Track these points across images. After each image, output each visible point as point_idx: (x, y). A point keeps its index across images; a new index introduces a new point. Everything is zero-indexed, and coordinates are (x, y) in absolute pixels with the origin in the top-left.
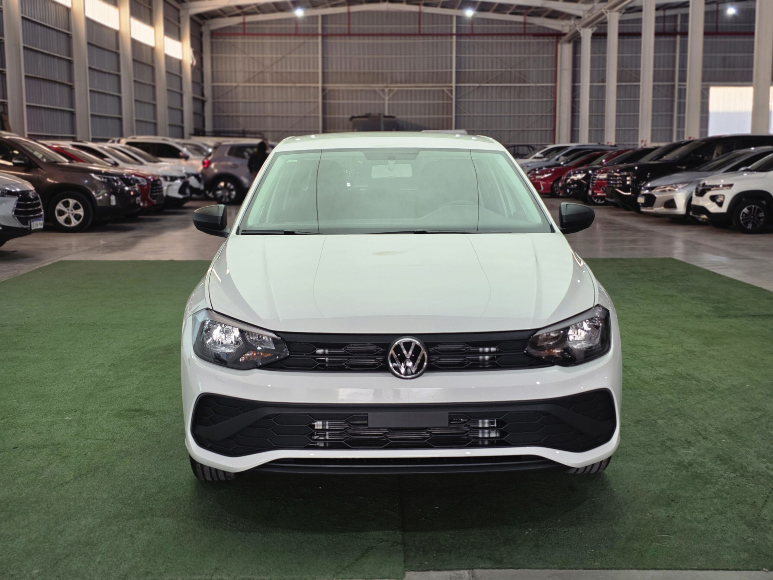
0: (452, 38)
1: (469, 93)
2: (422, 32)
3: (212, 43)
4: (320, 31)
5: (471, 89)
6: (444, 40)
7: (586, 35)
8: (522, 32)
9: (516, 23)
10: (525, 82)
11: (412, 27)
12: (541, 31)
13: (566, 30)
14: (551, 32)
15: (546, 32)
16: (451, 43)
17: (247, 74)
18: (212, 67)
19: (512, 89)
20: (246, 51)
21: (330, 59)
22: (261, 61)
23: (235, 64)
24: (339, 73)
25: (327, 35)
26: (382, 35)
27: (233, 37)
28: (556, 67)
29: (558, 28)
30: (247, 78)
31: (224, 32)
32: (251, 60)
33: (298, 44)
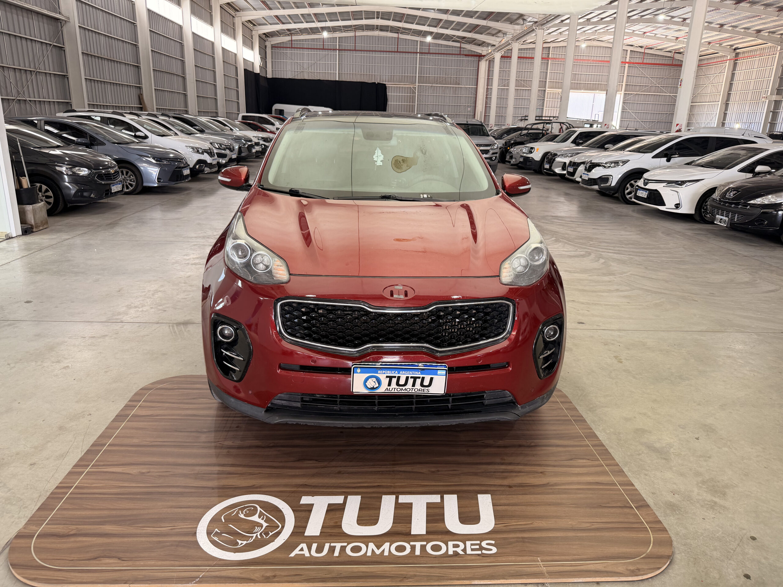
0: (417, 55)
1: (426, 89)
2: (399, 51)
3: (272, 52)
4: (337, 48)
5: (427, 87)
6: (412, 55)
7: (498, 56)
8: (459, 53)
9: (455, 47)
10: (459, 85)
11: (393, 47)
12: (470, 53)
13: (484, 53)
14: (476, 54)
15: (473, 54)
16: (417, 57)
17: (293, 72)
18: (272, 68)
19: (452, 88)
20: (293, 58)
21: (343, 65)
22: (302, 65)
23: (286, 66)
24: (349, 74)
25: (342, 50)
26: (375, 51)
27: (285, 49)
28: (478, 76)
29: (480, 52)
30: (294, 75)
31: (279, 46)
32: (296, 64)
33: (324, 55)
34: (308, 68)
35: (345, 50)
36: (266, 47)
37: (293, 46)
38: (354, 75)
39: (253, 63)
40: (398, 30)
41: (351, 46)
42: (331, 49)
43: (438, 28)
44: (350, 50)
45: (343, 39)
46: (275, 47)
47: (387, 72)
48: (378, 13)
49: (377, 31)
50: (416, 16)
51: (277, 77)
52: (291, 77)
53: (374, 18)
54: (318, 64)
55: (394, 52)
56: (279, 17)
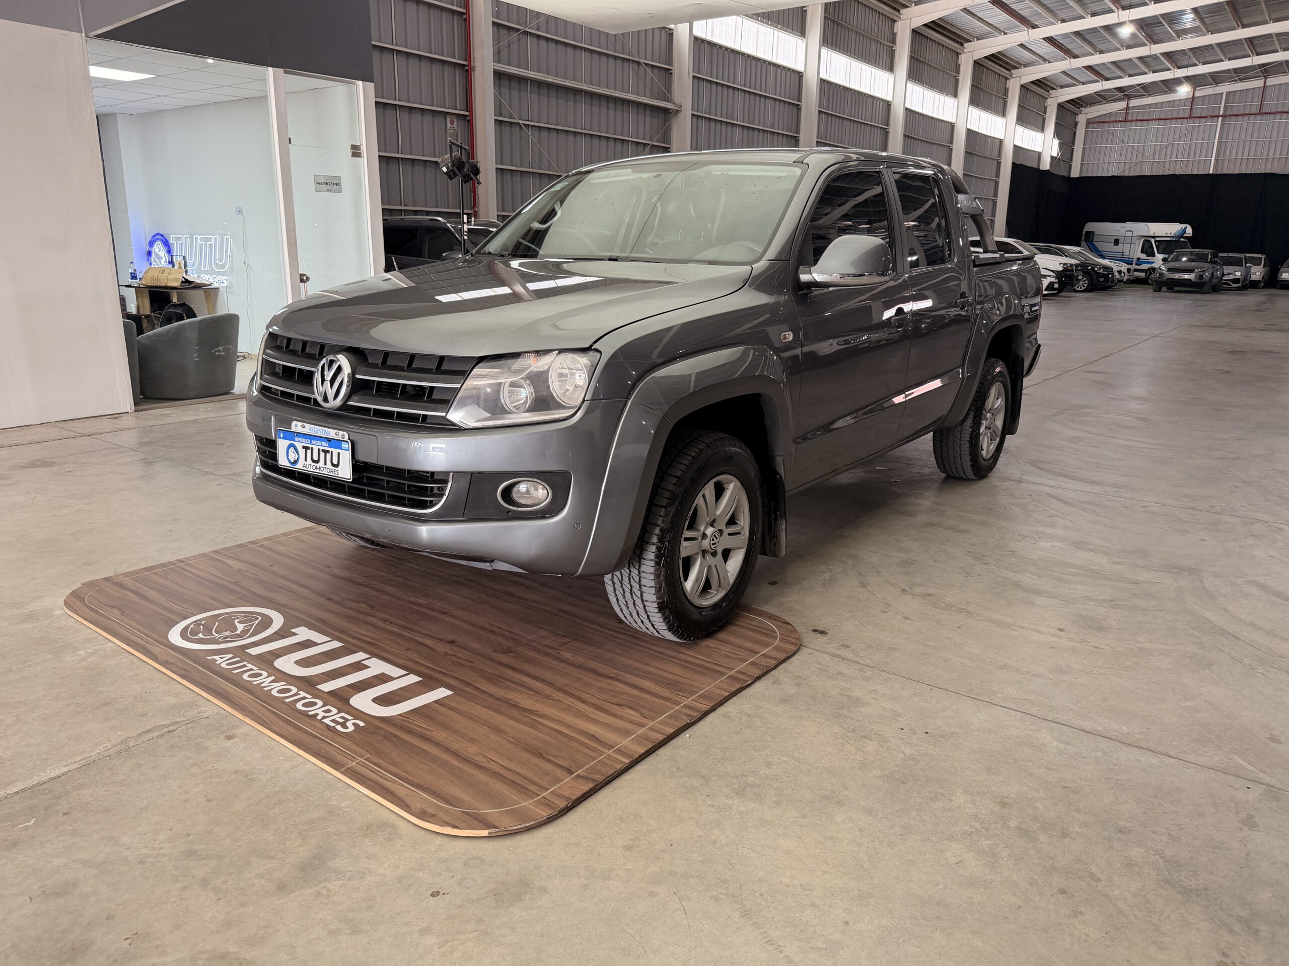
3: (1089, 133)
4: (1221, 113)
17: (1122, 165)
18: (1083, 160)
20: (1126, 141)
21: (1229, 143)
22: (1141, 151)
23: (1110, 156)
24: (1239, 162)
25: (1231, 116)
27: (1112, 124)
30: (1122, 170)
31: (1102, 120)
32: (1130, 149)
33: (1191, 128)
34: (1154, 154)
35: (1236, 115)
37: (1129, 119)
38: (1251, 162)
39: (1039, 154)
41: (1252, 106)
42: (1206, 117)
44: (1250, 115)
45: (1237, 94)
46: (1095, 123)
51: (1089, 175)
52: (1116, 174)
54: (1175, 147)
56: (1096, 68)
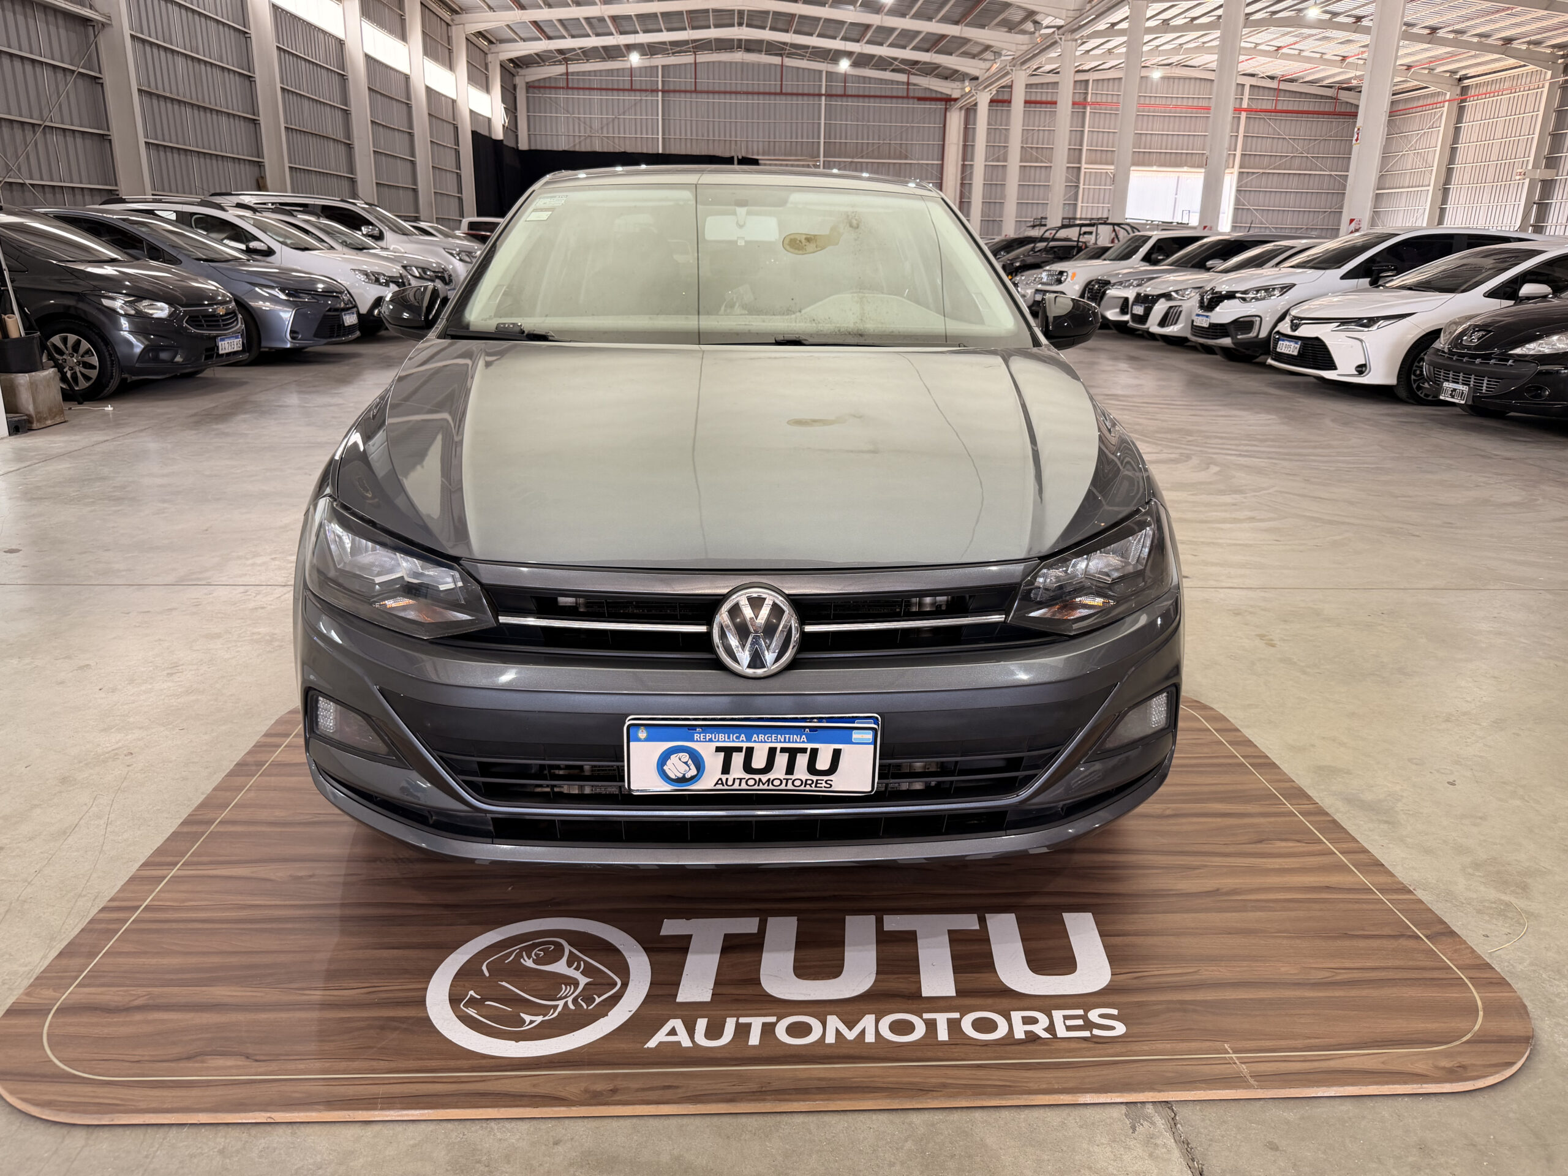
0: (820, 100)
2: (784, 91)
3: (528, 97)
4: (660, 88)
6: (811, 101)
7: (983, 99)
8: (905, 95)
9: (898, 83)
10: (906, 158)
11: (773, 85)
12: (928, 95)
13: (955, 94)
14: (939, 96)
15: (934, 95)
16: (820, 104)
17: (571, 138)
18: (529, 130)
19: (891, 166)
20: (571, 110)
21: (672, 121)
22: (588, 123)
23: (557, 127)
24: (683, 141)
25: (669, 91)
26: (736, 93)
27: (553, 91)
28: (944, 140)
29: (947, 91)
30: (572, 145)
31: (542, 84)
32: (577, 120)
33: (633, 102)
34: (602, 128)
35: (674, 91)
36: (515, 87)
37: (570, 85)
38: (694, 142)
39: (489, 120)
40: (783, 49)
41: (687, 82)
42: (646, 91)
43: (862, 43)
44: (686, 92)
45: (671, 68)
46: (535, 87)
47: (761, 134)
48: (741, 13)
49: (740, 53)
50: (818, 19)
51: (539, 148)
52: (566, 148)
53: (732, 25)
54: (622, 121)
55: (775, 94)
56: (541, 24)
